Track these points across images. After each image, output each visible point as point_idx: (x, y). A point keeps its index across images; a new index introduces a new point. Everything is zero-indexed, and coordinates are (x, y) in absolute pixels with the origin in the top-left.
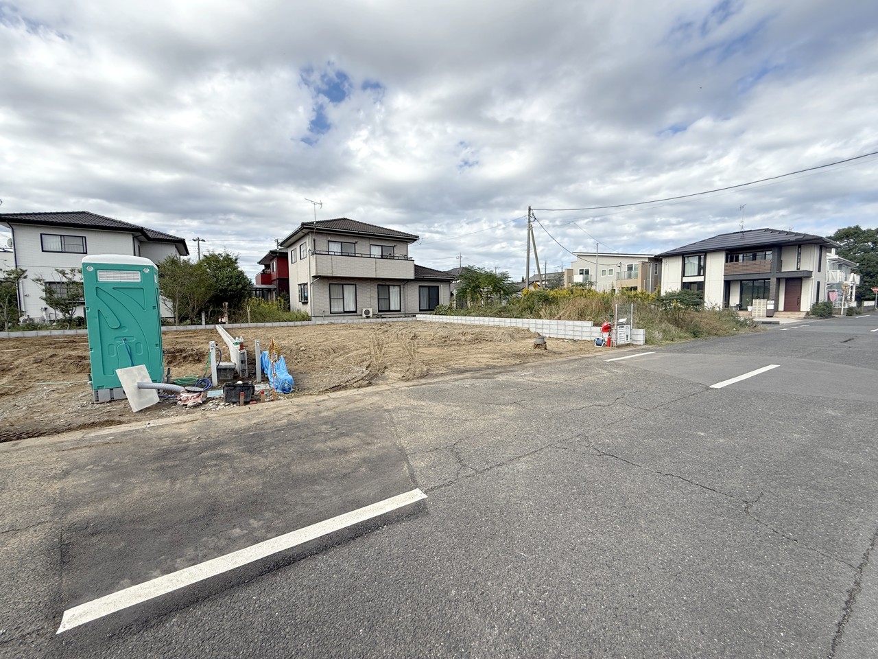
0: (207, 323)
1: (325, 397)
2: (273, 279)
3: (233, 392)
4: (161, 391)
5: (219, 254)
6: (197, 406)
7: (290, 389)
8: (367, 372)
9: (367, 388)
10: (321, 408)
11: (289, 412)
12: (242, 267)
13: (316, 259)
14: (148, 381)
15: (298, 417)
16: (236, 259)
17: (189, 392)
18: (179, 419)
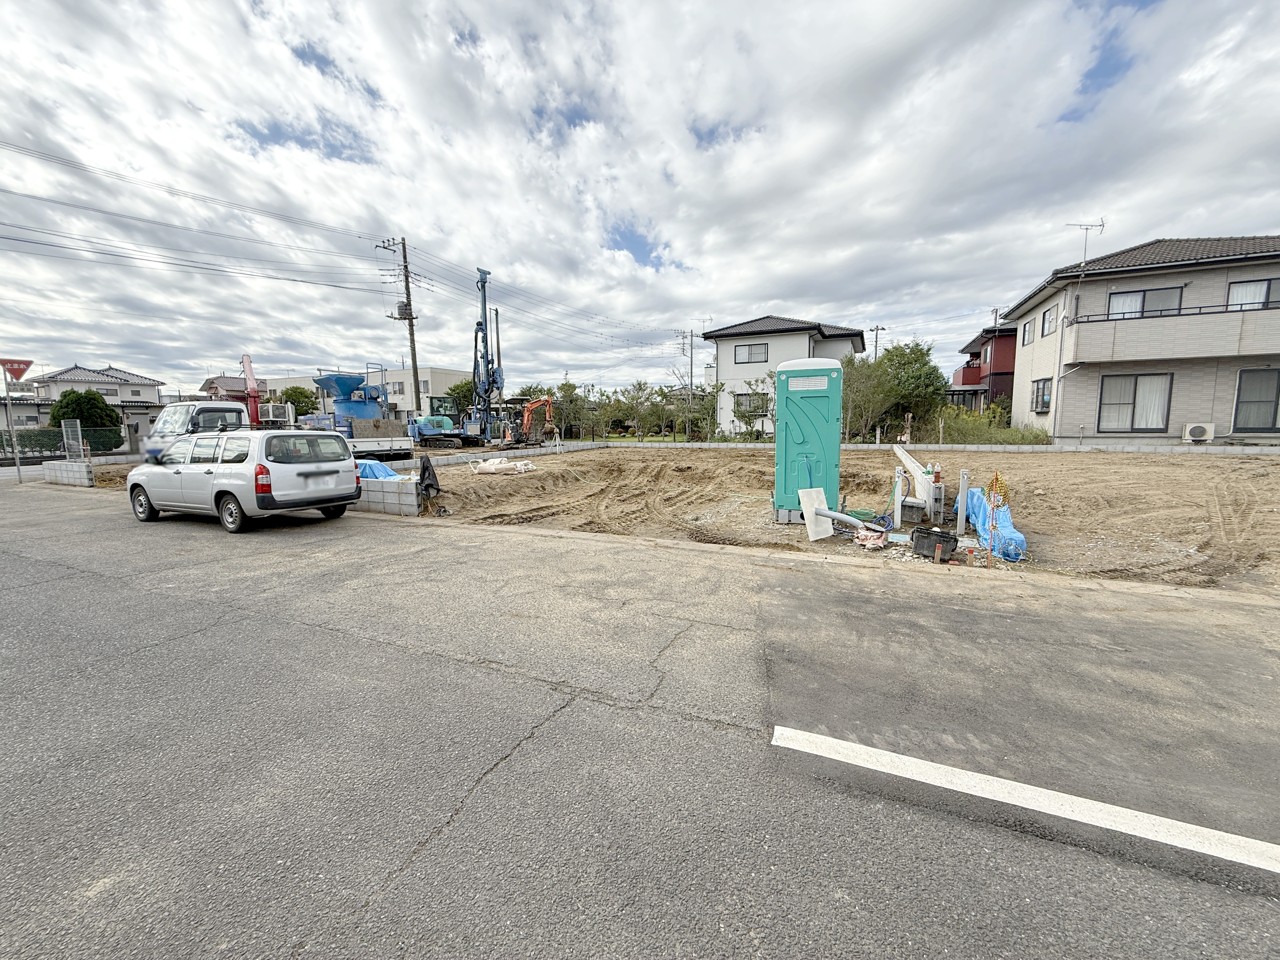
0: (882, 442)
1: (1092, 584)
2: (982, 375)
3: (926, 541)
4: (836, 522)
5: (906, 345)
6: (877, 549)
7: (1018, 555)
8: (1202, 557)
9: (1202, 590)
10: (1084, 601)
11: (1019, 592)
12: (935, 360)
13: (1078, 332)
14: (824, 507)
15: (1037, 606)
16: (929, 350)
17: (868, 529)
18: (857, 561)
